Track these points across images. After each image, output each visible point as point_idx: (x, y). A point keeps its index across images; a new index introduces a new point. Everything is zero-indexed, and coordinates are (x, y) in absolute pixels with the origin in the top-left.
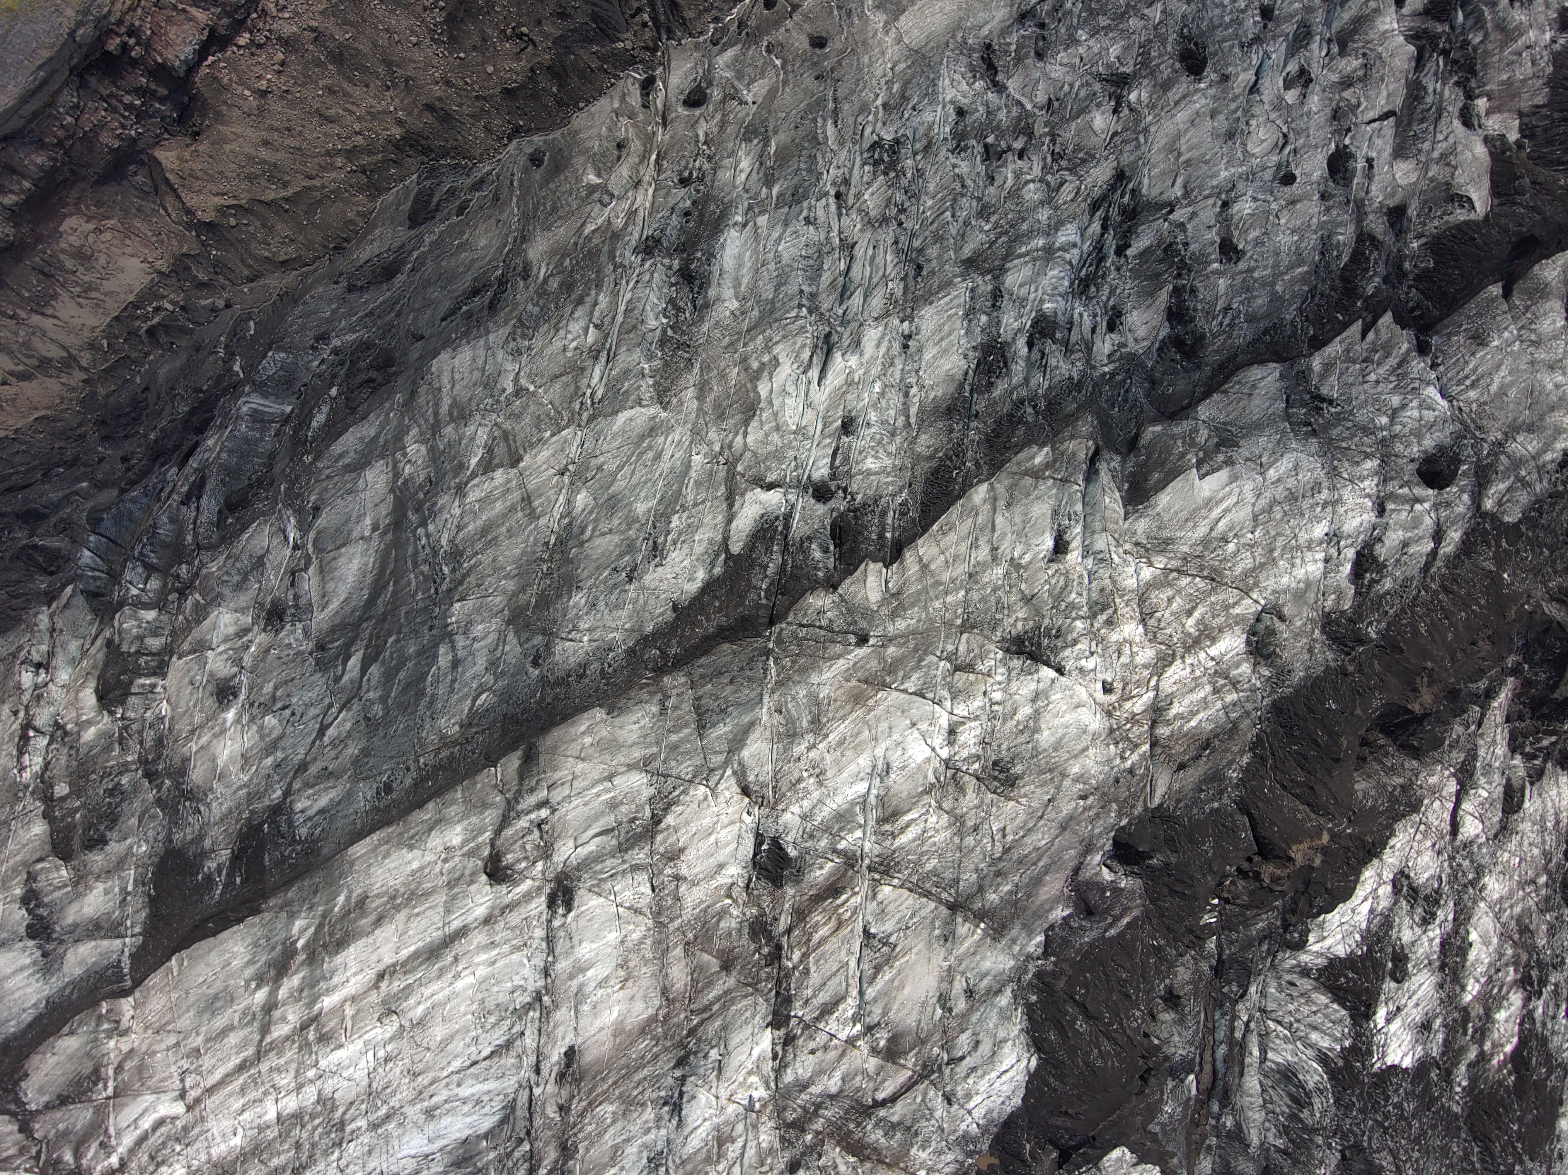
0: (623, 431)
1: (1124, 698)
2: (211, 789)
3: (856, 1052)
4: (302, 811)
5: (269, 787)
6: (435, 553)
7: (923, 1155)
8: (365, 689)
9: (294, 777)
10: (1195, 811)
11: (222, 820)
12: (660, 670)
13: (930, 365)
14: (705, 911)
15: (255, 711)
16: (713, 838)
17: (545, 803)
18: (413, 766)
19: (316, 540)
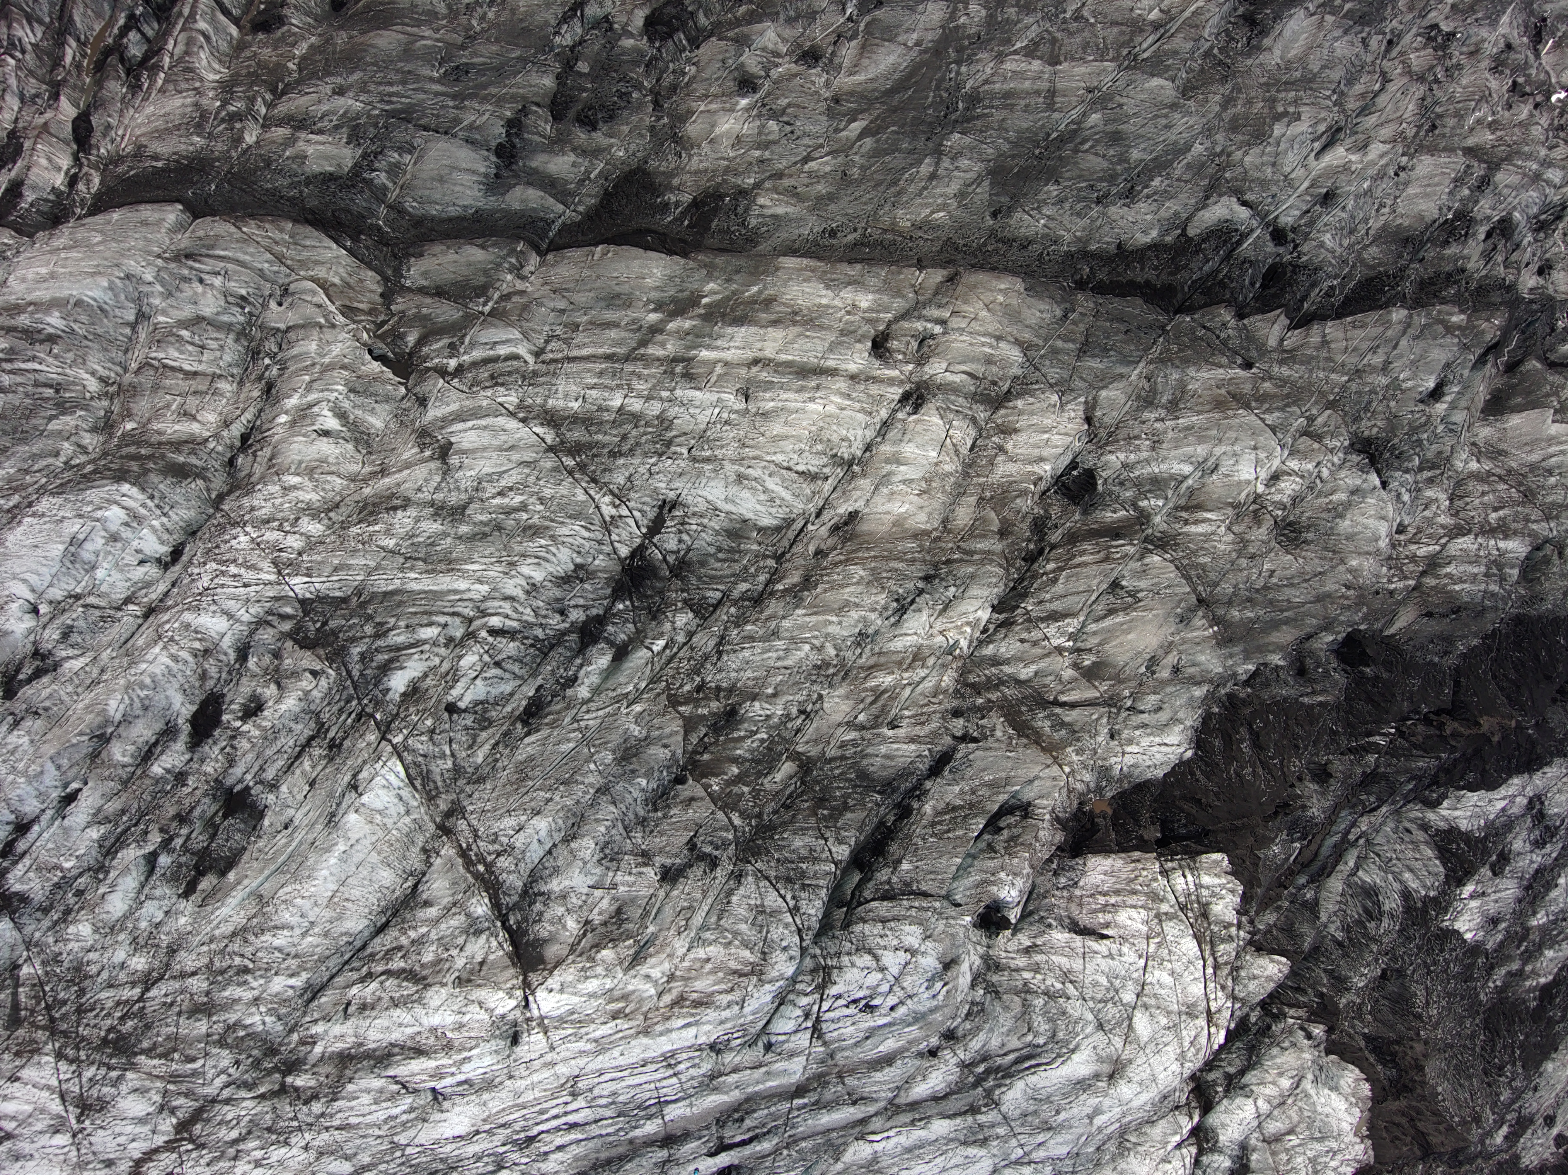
0: (1151, 91)
1: (1411, 541)
2: (699, 146)
3: (1060, 659)
4: (761, 206)
5: (747, 171)
6: (959, 88)
7: (1075, 758)
8: (854, 150)
9: (769, 178)
10: (1419, 654)
11: (696, 172)
12: (1080, 286)
13: (1409, 198)
14: (1010, 483)
15: (764, 111)
16: (1046, 436)
17: (943, 322)
18: (859, 232)
19: (868, 25)
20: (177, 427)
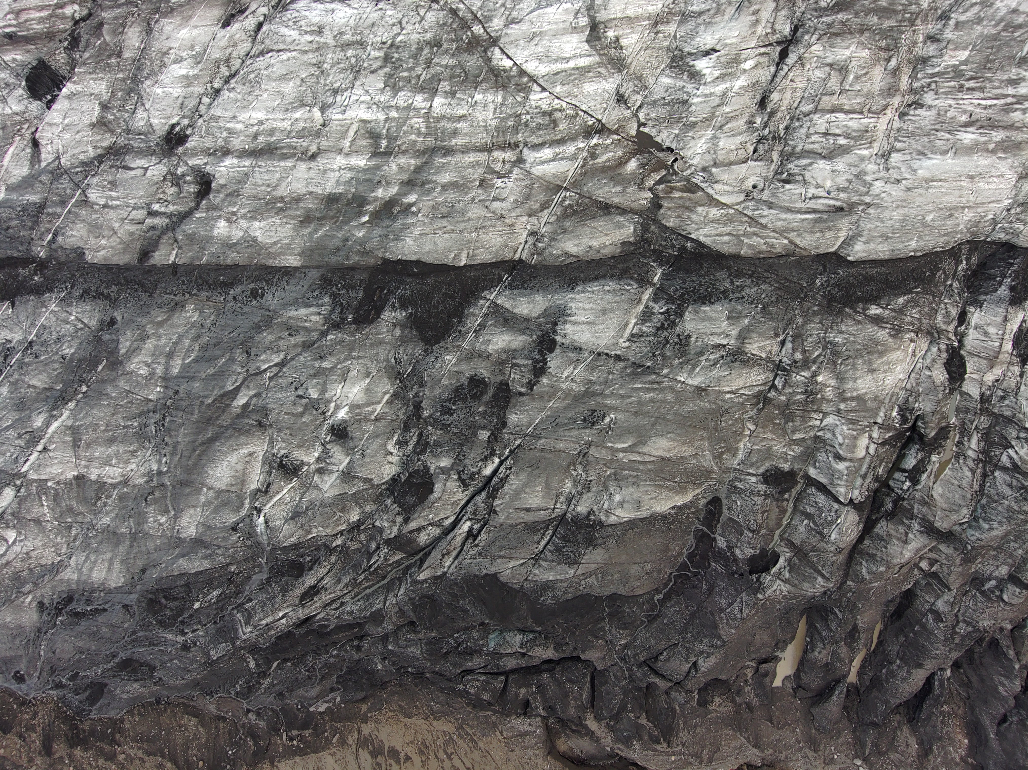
4: (319, 313)
5: (333, 345)
6: (156, 446)
8: (241, 377)
9: (314, 342)
11: (380, 343)
12: (42, 265)
14: (94, 72)
15: (323, 407)
16: (67, 121)
17: (152, 214)
18: (230, 298)
19: (242, 505)
20: (847, 53)
